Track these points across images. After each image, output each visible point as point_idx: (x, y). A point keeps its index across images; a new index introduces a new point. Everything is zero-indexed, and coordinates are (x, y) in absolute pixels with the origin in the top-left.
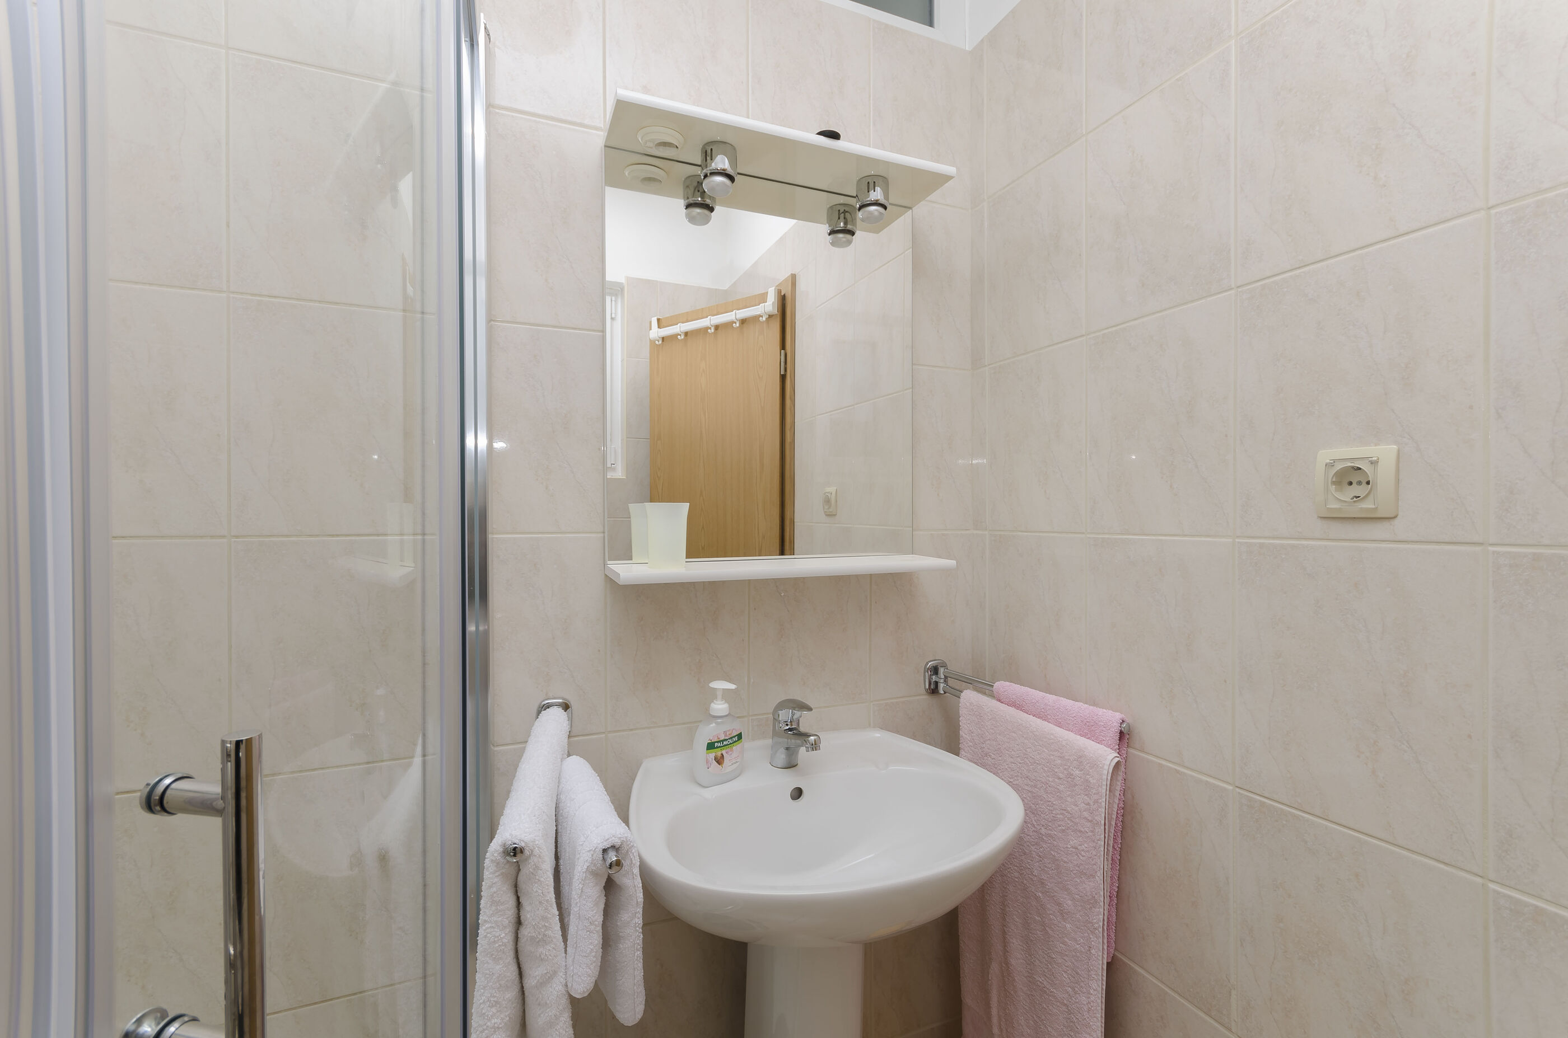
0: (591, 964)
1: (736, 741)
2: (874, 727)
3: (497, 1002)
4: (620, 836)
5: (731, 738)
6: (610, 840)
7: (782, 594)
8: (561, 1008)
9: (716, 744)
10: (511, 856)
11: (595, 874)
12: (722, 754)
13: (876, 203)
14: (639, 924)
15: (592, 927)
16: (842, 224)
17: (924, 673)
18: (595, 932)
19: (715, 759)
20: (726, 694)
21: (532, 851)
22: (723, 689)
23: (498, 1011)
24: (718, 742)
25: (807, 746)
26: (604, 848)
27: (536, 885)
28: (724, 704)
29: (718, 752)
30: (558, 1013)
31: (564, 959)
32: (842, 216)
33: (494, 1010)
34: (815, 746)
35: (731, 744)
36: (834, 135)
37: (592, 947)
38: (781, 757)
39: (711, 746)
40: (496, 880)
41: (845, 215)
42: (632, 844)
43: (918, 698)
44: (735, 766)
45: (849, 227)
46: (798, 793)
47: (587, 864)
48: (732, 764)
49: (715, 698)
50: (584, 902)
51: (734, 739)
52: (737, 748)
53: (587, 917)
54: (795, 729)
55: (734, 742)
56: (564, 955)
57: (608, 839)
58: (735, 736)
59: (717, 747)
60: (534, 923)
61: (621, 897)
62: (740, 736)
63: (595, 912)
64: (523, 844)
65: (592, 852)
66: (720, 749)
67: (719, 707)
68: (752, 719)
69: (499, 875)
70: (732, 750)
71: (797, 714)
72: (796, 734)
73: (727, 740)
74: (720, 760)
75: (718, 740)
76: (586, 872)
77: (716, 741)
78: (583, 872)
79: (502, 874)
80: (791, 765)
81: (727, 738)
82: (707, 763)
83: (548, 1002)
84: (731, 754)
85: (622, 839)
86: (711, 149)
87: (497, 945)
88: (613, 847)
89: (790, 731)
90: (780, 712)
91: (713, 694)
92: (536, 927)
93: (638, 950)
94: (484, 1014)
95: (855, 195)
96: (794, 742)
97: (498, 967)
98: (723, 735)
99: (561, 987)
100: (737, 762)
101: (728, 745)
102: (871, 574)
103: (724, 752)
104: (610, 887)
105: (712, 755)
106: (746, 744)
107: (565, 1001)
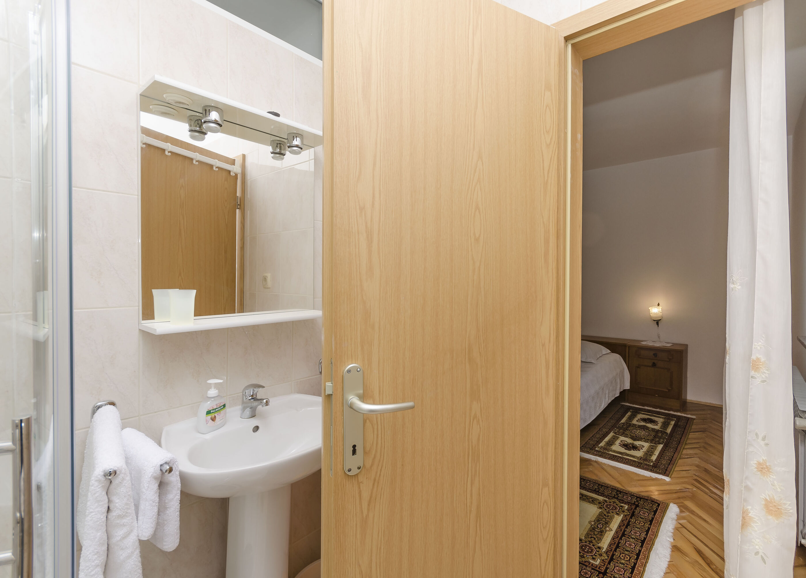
0: (153, 522)
1: (223, 408)
2: (294, 393)
3: (97, 552)
4: (170, 457)
5: (220, 407)
6: (164, 460)
7: (246, 333)
8: (135, 547)
9: (211, 411)
10: (108, 476)
11: (155, 478)
12: (215, 416)
13: (297, 146)
14: (179, 499)
15: (154, 504)
16: (278, 150)
17: (319, 364)
18: (155, 506)
19: (211, 419)
20: (217, 386)
21: (121, 471)
22: (215, 383)
23: (98, 557)
24: (212, 410)
25: (263, 404)
26: (161, 464)
27: (123, 488)
28: (215, 390)
29: (213, 415)
30: (133, 550)
31: (136, 524)
32: (279, 145)
33: (96, 556)
34: (267, 404)
35: (220, 410)
36: (277, 115)
37: (154, 513)
38: (248, 412)
39: (208, 413)
40: (98, 490)
41: (280, 145)
42: (176, 460)
43: (315, 377)
44: (222, 421)
45: (283, 152)
46: (256, 429)
47: (151, 474)
48: (220, 420)
49: (211, 388)
50: (150, 492)
51: (222, 407)
52: (222, 412)
53: (151, 499)
54: (255, 398)
55: (222, 409)
56: (136, 522)
57: (163, 459)
58: (222, 406)
59: (212, 413)
60: (121, 508)
61: (168, 488)
62: (224, 406)
63: (155, 496)
64: (115, 469)
65: (154, 467)
66: (214, 413)
67: (213, 392)
68: (229, 397)
69: (100, 487)
70: (220, 413)
71: (256, 390)
72: (255, 400)
73: (217, 408)
74: (213, 419)
75: (213, 409)
76: (150, 478)
77: (211, 409)
78: (149, 478)
79: (102, 486)
80: (253, 416)
81: (218, 407)
82: (206, 421)
83: (128, 546)
84: (220, 415)
85: (171, 458)
86: (209, 110)
87: (98, 523)
88: (166, 463)
89: (252, 399)
90: (247, 391)
91: (209, 386)
92: (121, 509)
93: (177, 512)
94: (90, 559)
95: (286, 138)
96: (255, 403)
97: (99, 534)
98: (216, 406)
99: (135, 537)
100: (223, 419)
101: (218, 410)
102: (293, 321)
103: (216, 415)
104: (162, 485)
105: (209, 417)
106: (228, 409)
107: (137, 544)
